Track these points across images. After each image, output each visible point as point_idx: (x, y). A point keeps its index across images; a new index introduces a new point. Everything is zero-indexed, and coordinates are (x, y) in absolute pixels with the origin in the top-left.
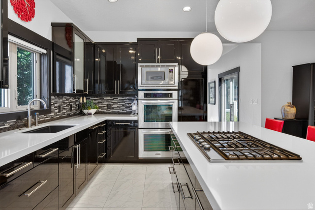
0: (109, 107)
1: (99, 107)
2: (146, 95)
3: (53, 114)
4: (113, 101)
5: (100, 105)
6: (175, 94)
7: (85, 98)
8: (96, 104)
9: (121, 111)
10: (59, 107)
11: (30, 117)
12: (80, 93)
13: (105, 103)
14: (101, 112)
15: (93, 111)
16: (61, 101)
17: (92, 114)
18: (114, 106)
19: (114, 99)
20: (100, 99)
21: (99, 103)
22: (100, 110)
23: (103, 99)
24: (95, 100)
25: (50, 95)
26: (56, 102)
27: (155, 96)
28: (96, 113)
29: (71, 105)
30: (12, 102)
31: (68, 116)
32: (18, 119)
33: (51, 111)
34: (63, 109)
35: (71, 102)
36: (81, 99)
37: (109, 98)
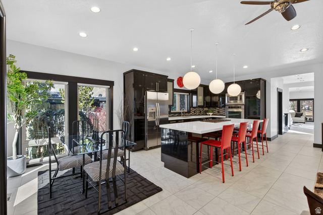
0: (218, 112)
4: (220, 110)
6: (243, 107)
10: (194, 112)
12: (200, 107)
15: (211, 114)
16: (195, 109)
18: (220, 112)
21: (214, 110)
22: (215, 113)
23: (216, 109)
25: (190, 107)
27: (232, 107)
28: (212, 115)
30: (178, 110)
31: (199, 115)
32: (179, 114)
33: (190, 113)
34: (196, 112)
35: (200, 110)
36: (205, 109)
37: (218, 108)
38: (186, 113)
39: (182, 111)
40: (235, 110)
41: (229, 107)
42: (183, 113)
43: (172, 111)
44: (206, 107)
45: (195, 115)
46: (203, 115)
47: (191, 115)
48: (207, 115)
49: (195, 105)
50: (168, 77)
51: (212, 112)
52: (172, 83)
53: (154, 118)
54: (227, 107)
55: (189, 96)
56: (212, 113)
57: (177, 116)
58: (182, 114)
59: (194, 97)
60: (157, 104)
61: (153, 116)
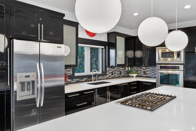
0: (145, 73)
1: (139, 73)
3: (108, 76)
4: (147, 70)
5: (140, 72)
6: (182, 67)
8: (137, 71)
9: (152, 76)
10: (112, 73)
11: (93, 77)
12: (119, 66)
13: (142, 71)
14: (140, 76)
15: (135, 75)
16: (113, 69)
17: (134, 77)
18: (147, 73)
19: (147, 68)
20: (140, 68)
21: (139, 71)
22: (140, 75)
23: (141, 68)
24: (137, 69)
25: (106, 67)
26: (110, 70)
27: (165, 67)
28: (137, 76)
29: (121, 72)
30: (87, 71)
31: (119, 77)
32: (88, 78)
33: (106, 75)
34: (115, 73)
35: (121, 70)
36: (127, 68)
37: (144, 68)
38: (99, 75)
39: (93, 73)
40: (170, 72)
41: (161, 67)
42: (95, 76)
44: (128, 67)
45: (113, 78)
46: (124, 77)
47: (107, 78)
48: (129, 76)
49: (112, 63)
50: (64, 15)
52: (74, 28)
53: (33, 94)
54: (158, 66)
55: (104, 50)
57: (86, 81)
59: (112, 52)
60: (38, 64)
61: (30, 90)
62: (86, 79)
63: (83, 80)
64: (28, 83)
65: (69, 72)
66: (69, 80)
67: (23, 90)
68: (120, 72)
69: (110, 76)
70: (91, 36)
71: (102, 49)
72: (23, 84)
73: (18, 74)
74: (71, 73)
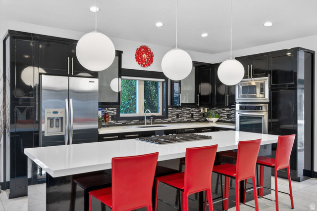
0: (228, 116)
1: (222, 116)
2: (241, 108)
3: (170, 119)
4: (232, 112)
5: (222, 115)
7: (206, 109)
8: (219, 114)
10: (177, 115)
11: (145, 119)
13: (226, 113)
15: (215, 119)
16: (180, 110)
17: (214, 122)
18: (232, 116)
19: (232, 110)
21: (222, 113)
22: (222, 119)
23: (224, 110)
24: (219, 111)
25: (167, 107)
26: (174, 111)
27: (246, 108)
28: (218, 121)
30: (140, 111)
31: (189, 122)
32: (140, 120)
33: (167, 117)
34: (182, 116)
35: (192, 111)
36: (202, 109)
37: (228, 109)
39: (145, 115)
42: (148, 118)
43: (122, 115)
44: (203, 107)
45: (179, 122)
46: (197, 121)
47: (169, 122)
48: (206, 121)
51: (218, 115)
52: (117, 58)
53: (62, 131)
54: (238, 106)
56: (217, 119)
57: (135, 124)
58: (146, 121)
60: (67, 100)
61: (58, 127)
62: (136, 121)
63: (132, 123)
64: (57, 120)
65: (112, 112)
66: (112, 122)
67: (51, 126)
68: (191, 115)
69: (174, 119)
70: (144, 66)
71: (163, 82)
72: (51, 120)
73: (46, 110)
74: (115, 113)
